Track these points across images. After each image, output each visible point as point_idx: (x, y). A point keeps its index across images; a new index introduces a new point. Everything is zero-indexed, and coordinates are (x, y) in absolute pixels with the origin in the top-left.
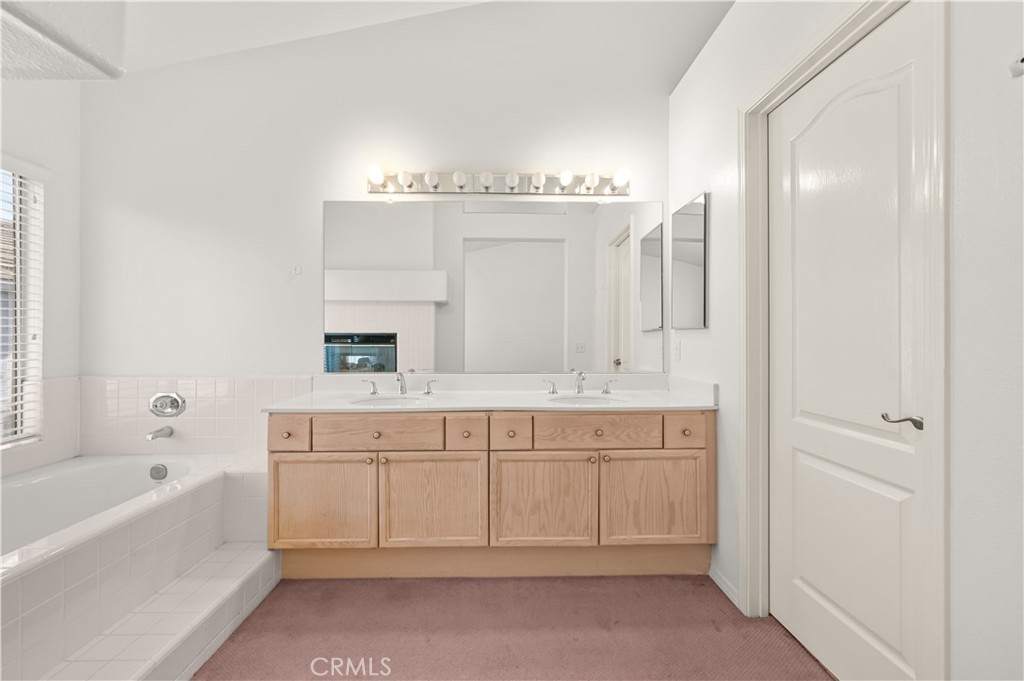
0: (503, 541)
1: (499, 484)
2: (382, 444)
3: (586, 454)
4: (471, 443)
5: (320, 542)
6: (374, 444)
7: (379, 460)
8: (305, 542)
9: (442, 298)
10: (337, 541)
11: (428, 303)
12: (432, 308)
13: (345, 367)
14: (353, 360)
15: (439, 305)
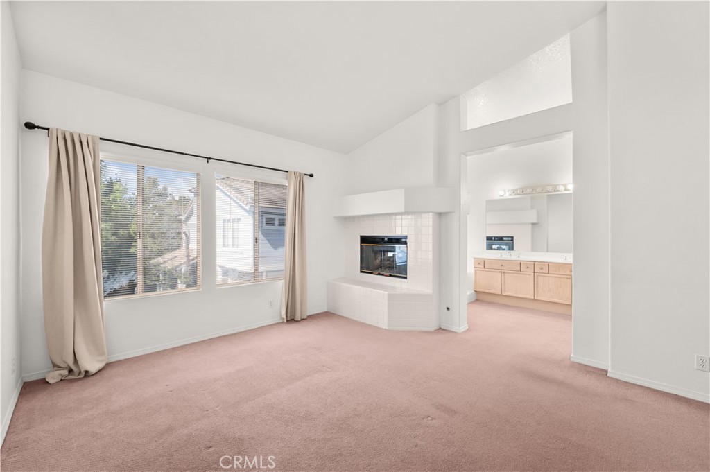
0: (539, 298)
1: (537, 282)
2: (502, 268)
3: (567, 277)
4: (528, 270)
5: (487, 291)
6: (501, 268)
7: (502, 272)
8: (483, 290)
9: (535, 221)
10: (490, 291)
11: (529, 224)
12: (530, 225)
13: (491, 248)
14: (494, 247)
15: (533, 224)
